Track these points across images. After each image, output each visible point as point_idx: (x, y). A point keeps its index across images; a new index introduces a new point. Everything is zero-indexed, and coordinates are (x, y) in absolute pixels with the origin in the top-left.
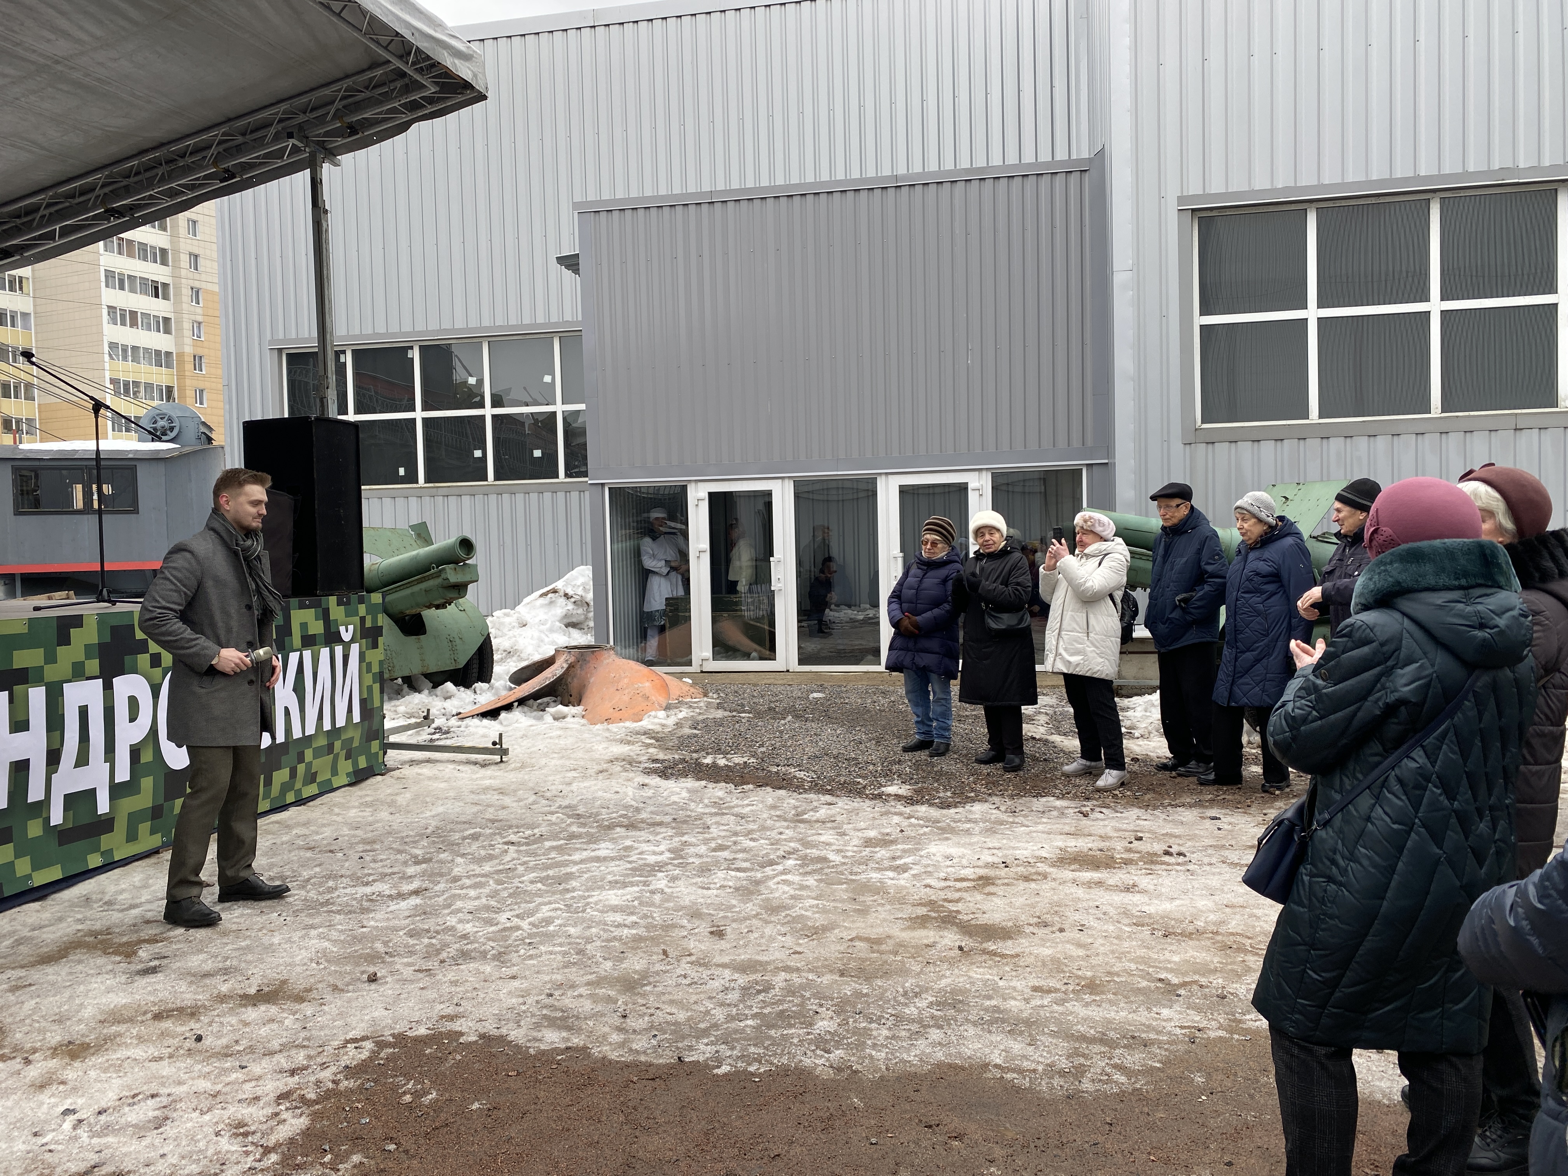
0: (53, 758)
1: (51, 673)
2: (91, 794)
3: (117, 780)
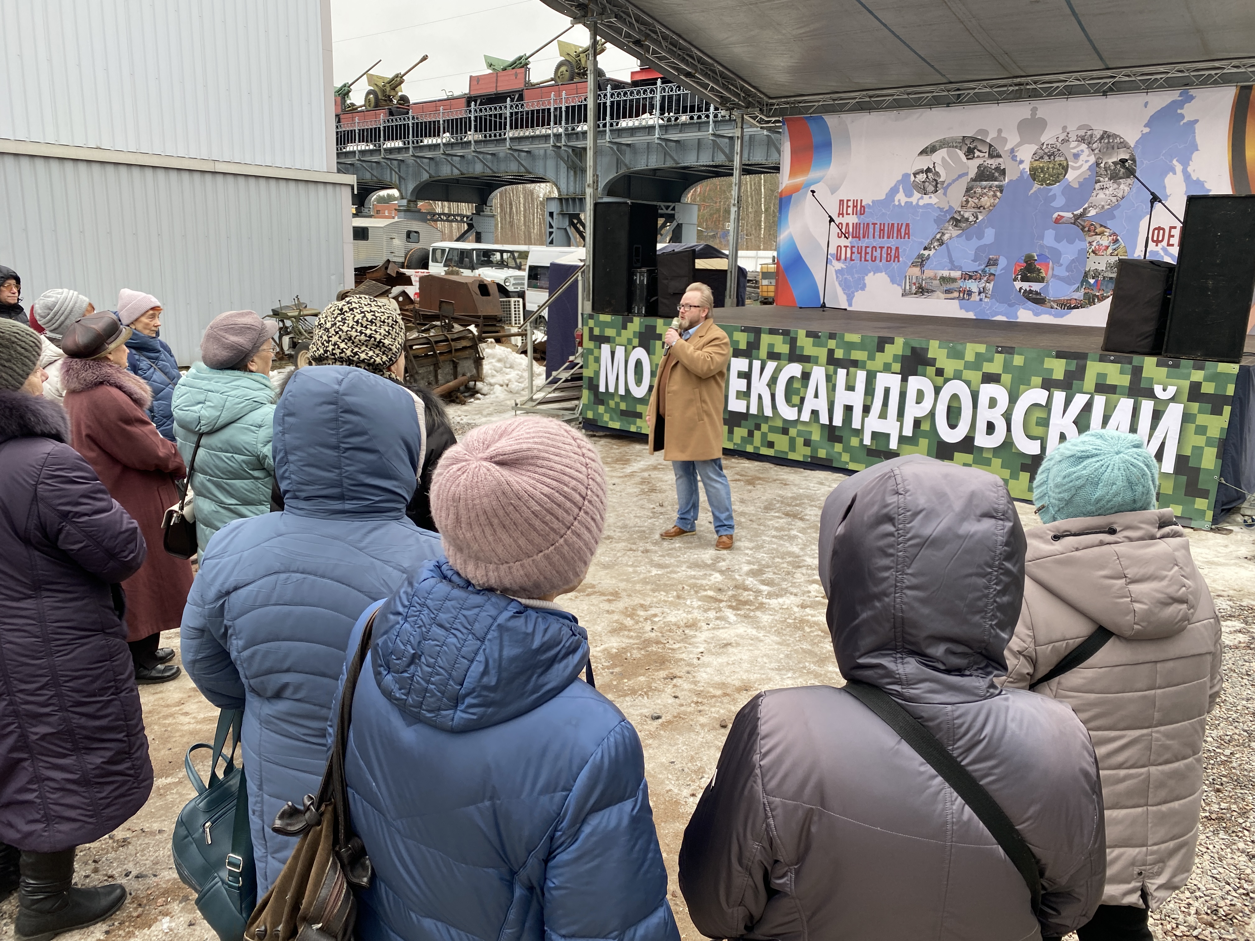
0: (866, 409)
1: (870, 365)
2: (887, 436)
3: (904, 434)
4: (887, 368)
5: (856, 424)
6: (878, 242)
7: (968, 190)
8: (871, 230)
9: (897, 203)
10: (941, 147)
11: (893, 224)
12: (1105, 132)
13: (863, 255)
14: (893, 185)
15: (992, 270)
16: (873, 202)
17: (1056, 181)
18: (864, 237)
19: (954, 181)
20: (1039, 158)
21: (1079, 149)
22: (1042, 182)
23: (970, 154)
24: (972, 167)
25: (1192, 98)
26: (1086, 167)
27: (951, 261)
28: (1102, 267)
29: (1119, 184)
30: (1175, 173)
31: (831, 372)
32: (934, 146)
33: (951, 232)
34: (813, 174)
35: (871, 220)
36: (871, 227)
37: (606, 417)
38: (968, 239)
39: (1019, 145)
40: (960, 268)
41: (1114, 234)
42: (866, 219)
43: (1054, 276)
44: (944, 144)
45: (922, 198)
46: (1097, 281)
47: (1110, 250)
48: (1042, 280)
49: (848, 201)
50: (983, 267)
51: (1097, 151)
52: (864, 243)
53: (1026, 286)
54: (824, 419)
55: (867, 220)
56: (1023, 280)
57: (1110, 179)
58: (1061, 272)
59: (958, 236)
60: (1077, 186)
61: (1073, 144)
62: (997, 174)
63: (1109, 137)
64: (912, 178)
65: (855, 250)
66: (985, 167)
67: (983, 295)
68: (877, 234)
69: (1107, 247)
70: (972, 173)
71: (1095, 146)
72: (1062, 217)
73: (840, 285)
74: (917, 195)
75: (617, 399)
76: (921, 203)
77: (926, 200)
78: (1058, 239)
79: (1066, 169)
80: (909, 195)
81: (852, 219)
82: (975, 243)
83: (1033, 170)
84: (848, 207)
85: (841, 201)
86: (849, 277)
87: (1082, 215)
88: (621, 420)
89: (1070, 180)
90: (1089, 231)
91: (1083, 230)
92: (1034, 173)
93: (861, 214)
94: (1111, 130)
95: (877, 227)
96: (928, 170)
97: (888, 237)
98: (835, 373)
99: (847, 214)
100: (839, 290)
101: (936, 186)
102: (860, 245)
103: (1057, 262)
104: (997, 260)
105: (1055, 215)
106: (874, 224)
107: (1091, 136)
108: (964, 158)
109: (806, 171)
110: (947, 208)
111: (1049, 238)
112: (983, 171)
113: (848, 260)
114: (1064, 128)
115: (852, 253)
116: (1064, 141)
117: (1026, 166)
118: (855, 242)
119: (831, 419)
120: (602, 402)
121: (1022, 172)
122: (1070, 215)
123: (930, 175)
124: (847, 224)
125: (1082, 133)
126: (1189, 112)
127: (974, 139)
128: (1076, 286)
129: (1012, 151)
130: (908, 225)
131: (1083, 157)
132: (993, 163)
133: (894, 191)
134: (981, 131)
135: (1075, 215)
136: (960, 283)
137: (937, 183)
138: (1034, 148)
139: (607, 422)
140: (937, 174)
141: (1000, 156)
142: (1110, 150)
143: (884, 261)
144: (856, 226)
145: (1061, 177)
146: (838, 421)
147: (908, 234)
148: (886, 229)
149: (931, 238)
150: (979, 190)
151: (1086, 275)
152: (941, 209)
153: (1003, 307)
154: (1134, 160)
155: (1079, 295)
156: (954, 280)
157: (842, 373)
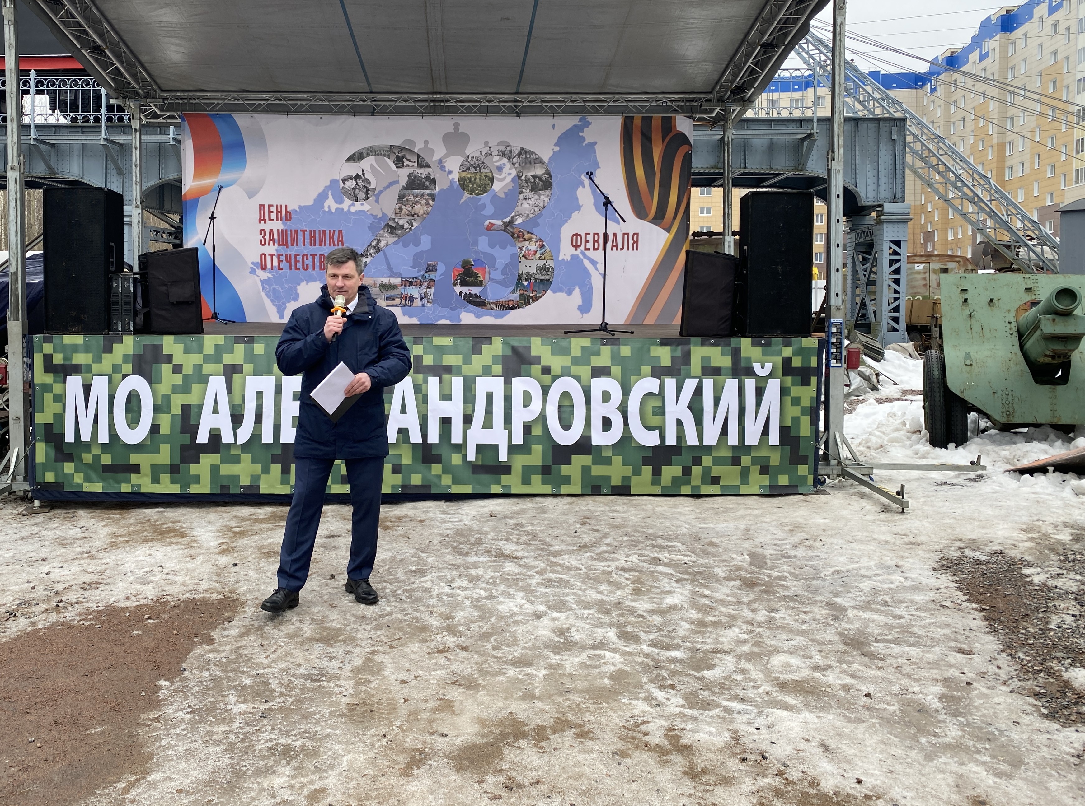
0: (467, 420)
1: (466, 369)
2: (495, 447)
3: (514, 442)
4: (487, 371)
5: (456, 438)
6: (309, 250)
7: (401, 197)
8: (300, 237)
9: (327, 209)
10: (368, 155)
11: (324, 231)
12: (522, 149)
13: (293, 264)
14: (321, 190)
15: (432, 275)
16: (300, 207)
17: (485, 191)
18: (292, 244)
19: (386, 188)
20: (465, 168)
21: (501, 162)
22: (472, 191)
23: (399, 162)
24: (403, 175)
25: (589, 124)
26: (509, 179)
27: (390, 268)
28: (533, 270)
29: (540, 195)
30: (584, 187)
31: (421, 382)
32: (361, 154)
33: (387, 240)
34: (222, 177)
35: (299, 227)
36: (300, 234)
37: (78, 478)
38: (406, 245)
39: (446, 156)
40: (399, 275)
41: (540, 240)
42: (292, 225)
43: (491, 279)
44: (371, 151)
45: (353, 205)
46: (530, 283)
47: (538, 255)
48: (480, 284)
49: (270, 206)
50: (422, 273)
51: (517, 165)
52: (292, 250)
53: (466, 290)
54: (416, 438)
55: (294, 227)
56: (462, 285)
57: (532, 191)
58: (497, 275)
59: (395, 243)
60: (503, 196)
61: (496, 158)
62: (427, 183)
63: (526, 153)
64: (341, 184)
65: (283, 258)
66: (415, 176)
67: (425, 301)
68: (307, 241)
69: (536, 252)
70: (404, 181)
71: (515, 160)
72: (493, 225)
73: (268, 296)
74: (347, 202)
75: (96, 450)
76: (353, 209)
77: (358, 206)
78: (492, 245)
79: (492, 180)
80: (339, 201)
81: (277, 226)
82: (412, 249)
83: (462, 180)
84: (270, 212)
85: (262, 207)
86: (278, 287)
87: (511, 222)
88: (103, 480)
89: (497, 190)
90: (518, 237)
91: (513, 235)
92: (463, 183)
93: (287, 220)
94: (527, 147)
95: (307, 234)
96: (357, 177)
97: (320, 245)
98: (426, 382)
99: (270, 220)
100: (267, 302)
101: (367, 193)
102: (289, 253)
103: (493, 266)
104: (435, 266)
105: (487, 223)
106: (304, 231)
107: (511, 151)
108: (393, 167)
109: (217, 172)
110: (380, 215)
111: (483, 244)
112: (413, 180)
113: (275, 269)
114: (486, 143)
115: (279, 261)
116: (489, 155)
117: (455, 176)
118: (282, 249)
119: (424, 436)
120: (69, 458)
121: (452, 182)
122: (499, 223)
123: (360, 182)
124: (271, 231)
125: (502, 148)
126: (589, 135)
127: (401, 149)
128: (512, 288)
129: (440, 161)
130: (340, 232)
131: (506, 170)
132: (423, 172)
133: (322, 197)
134: (407, 141)
135: (504, 223)
136: (401, 290)
137: (368, 190)
138: (460, 160)
139: (80, 485)
140: (367, 181)
141: (429, 166)
142: (528, 165)
143: (317, 269)
144: (282, 233)
145: (488, 188)
146: (433, 438)
147: (342, 241)
148: (317, 236)
149: (366, 246)
150: (412, 198)
151: (520, 277)
152: (375, 217)
153: (446, 311)
154: (549, 174)
155: (516, 296)
156: (394, 287)
157: (433, 382)
